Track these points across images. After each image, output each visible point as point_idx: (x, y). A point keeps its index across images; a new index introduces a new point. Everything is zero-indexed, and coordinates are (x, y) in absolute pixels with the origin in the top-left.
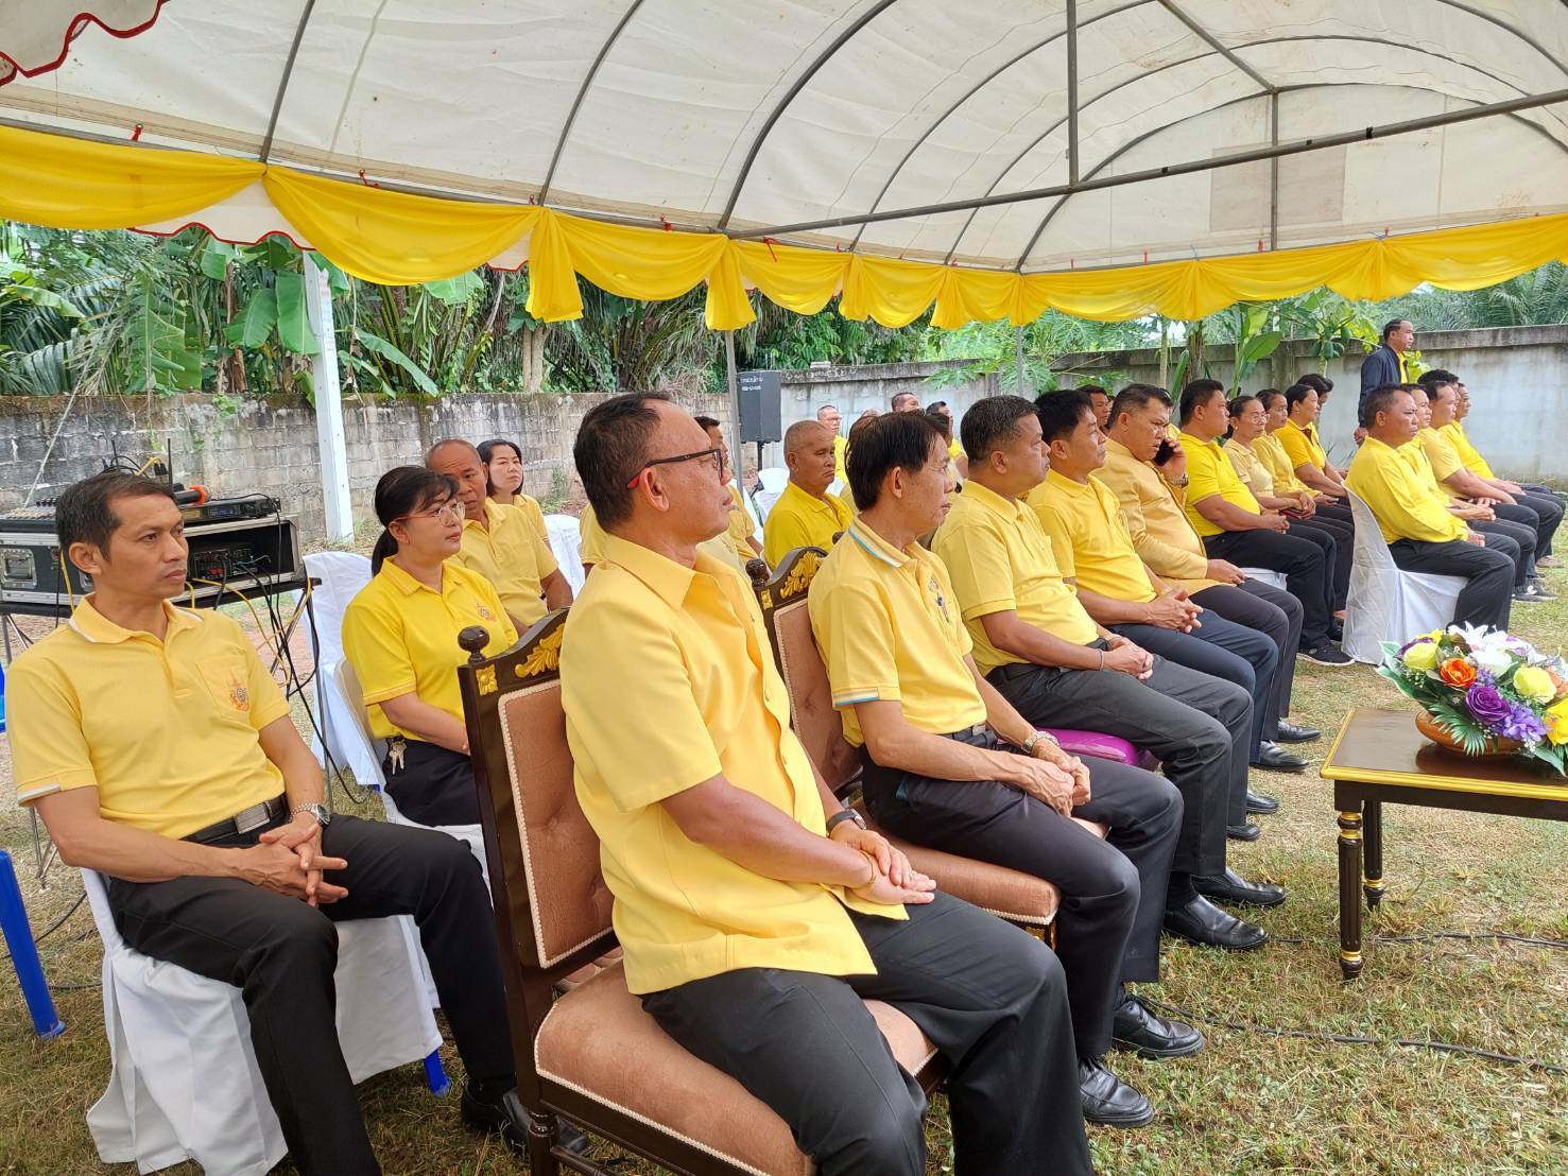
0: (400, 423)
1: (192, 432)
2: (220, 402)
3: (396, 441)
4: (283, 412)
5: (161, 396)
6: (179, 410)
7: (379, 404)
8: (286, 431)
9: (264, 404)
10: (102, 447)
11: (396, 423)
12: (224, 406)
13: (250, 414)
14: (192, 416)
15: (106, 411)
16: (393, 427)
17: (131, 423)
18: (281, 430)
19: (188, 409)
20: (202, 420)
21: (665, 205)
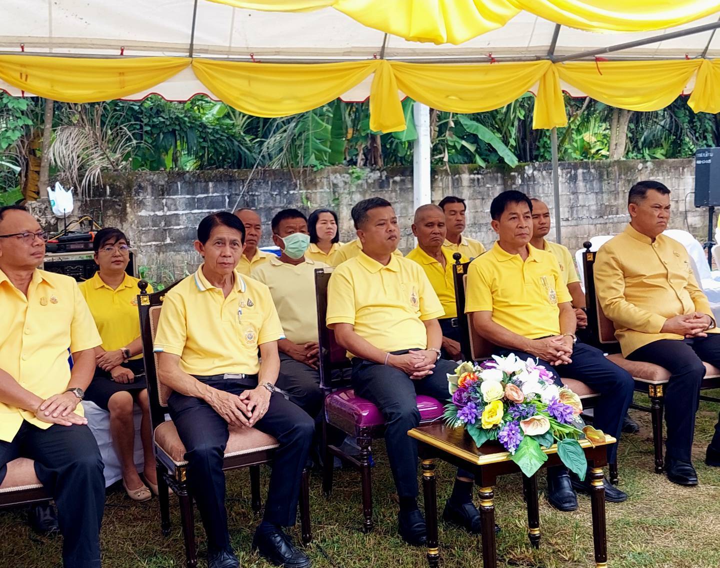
0: (488, 186)
1: (334, 192)
2: (353, 173)
3: (483, 199)
4: (397, 178)
5: (315, 169)
6: (327, 178)
7: (471, 172)
8: (399, 192)
9: (385, 173)
10: (278, 201)
11: (484, 185)
12: (355, 175)
13: (374, 181)
14: (335, 181)
15: (281, 178)
16: (481, 189)
17: (296, 186)
18: (395, 191)
19: (332, 177)
20: (341, 185)
21: (489, 46)
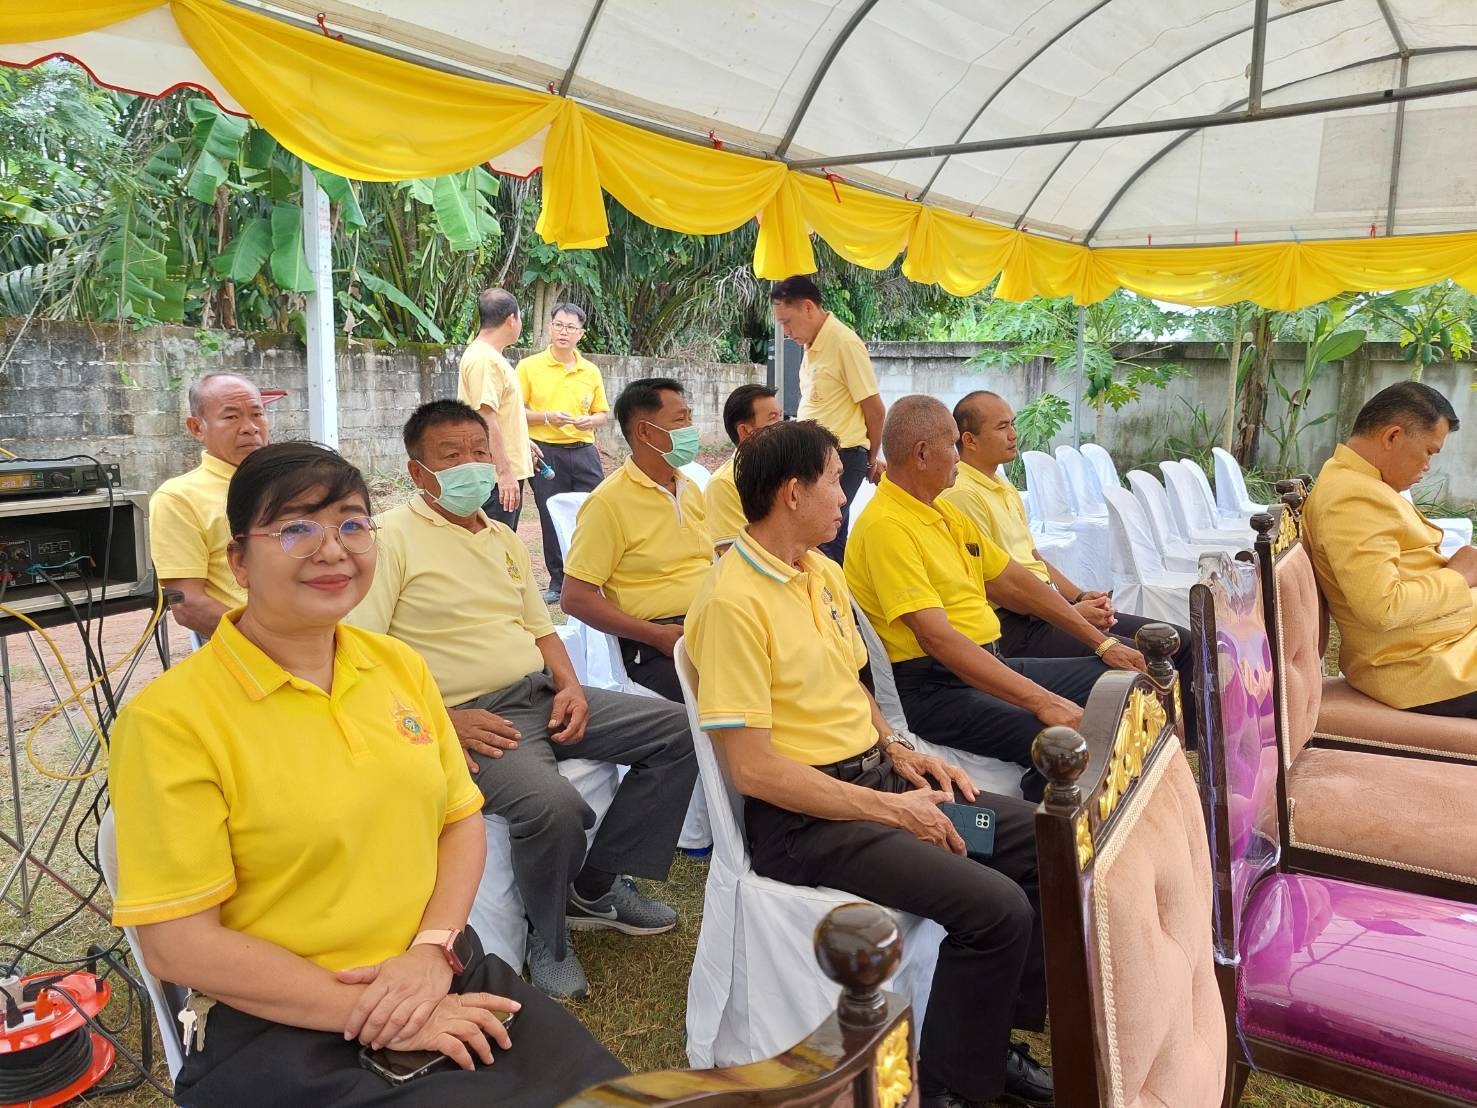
0: (400, 372)
1: (169, 368)
2: (202, 337)
3: (394, 391)
4: (272, 352)
5: (135, 327)
6: (156, 343)
7: (378, 351)
8: (274, 373)
9: (252, 343)
10: (66, 377)
11: (395, 372)
12: (206, 342)
13: (236, 353)
14: (170, 350)
15: (72, 339)
16: (392, 377)
17: (101, 353)
18: (268, 371)
19: (165, 342)
20: (181, 356)
21: (715, 118)
